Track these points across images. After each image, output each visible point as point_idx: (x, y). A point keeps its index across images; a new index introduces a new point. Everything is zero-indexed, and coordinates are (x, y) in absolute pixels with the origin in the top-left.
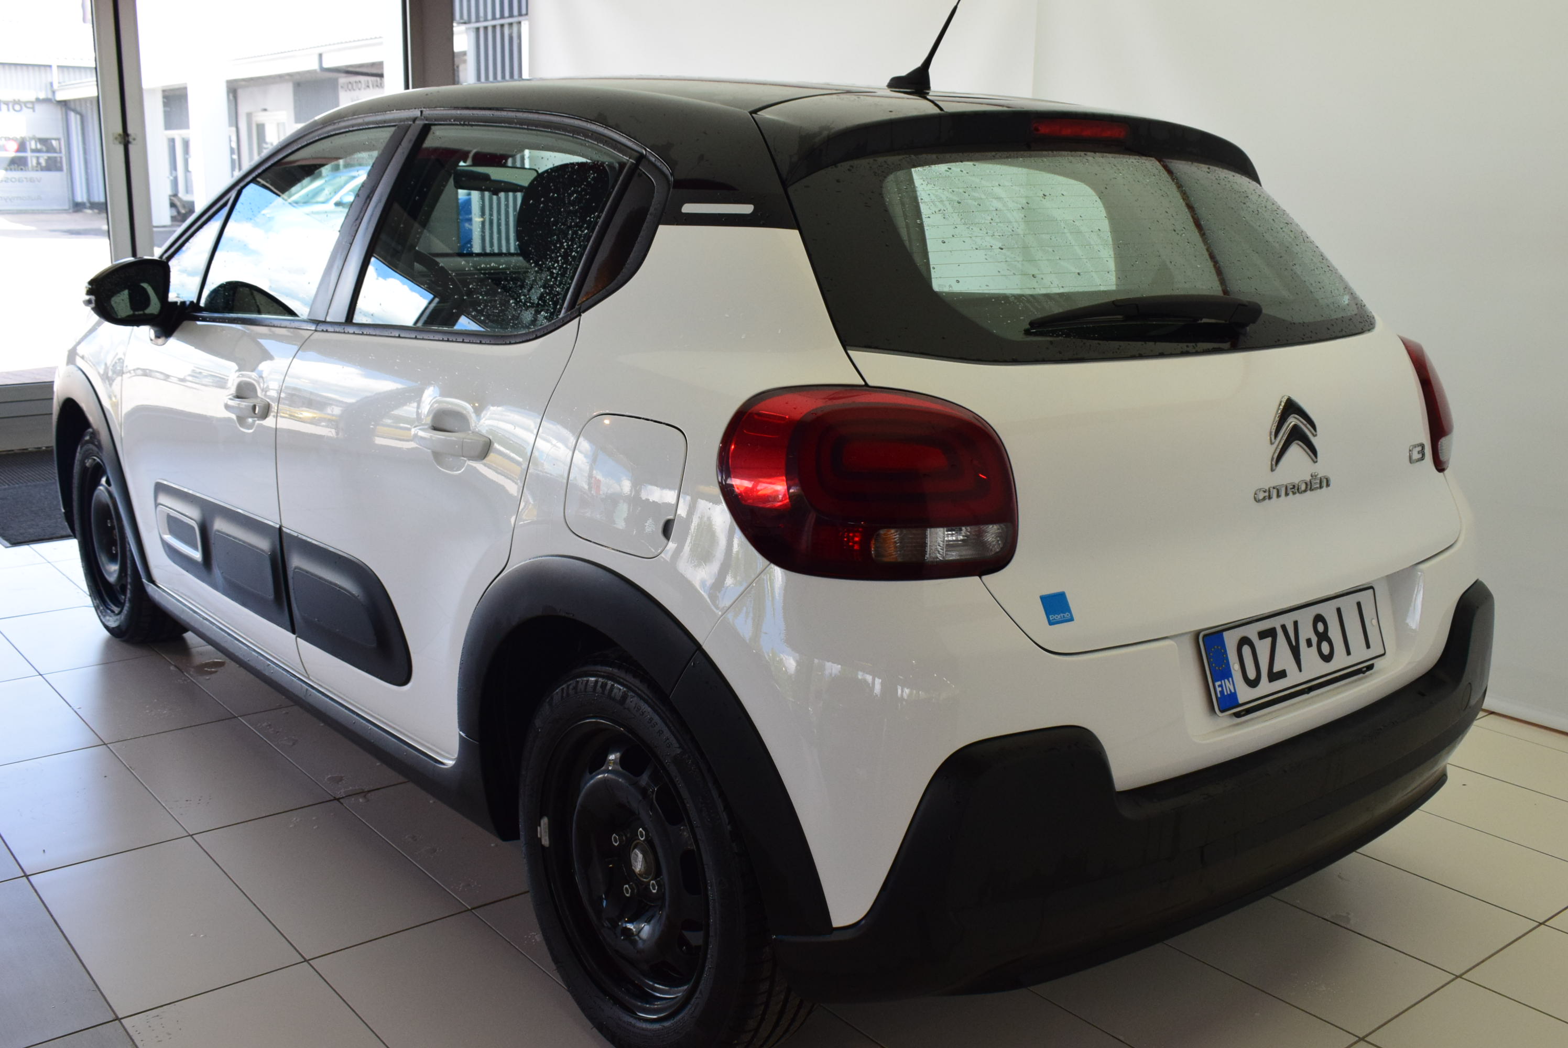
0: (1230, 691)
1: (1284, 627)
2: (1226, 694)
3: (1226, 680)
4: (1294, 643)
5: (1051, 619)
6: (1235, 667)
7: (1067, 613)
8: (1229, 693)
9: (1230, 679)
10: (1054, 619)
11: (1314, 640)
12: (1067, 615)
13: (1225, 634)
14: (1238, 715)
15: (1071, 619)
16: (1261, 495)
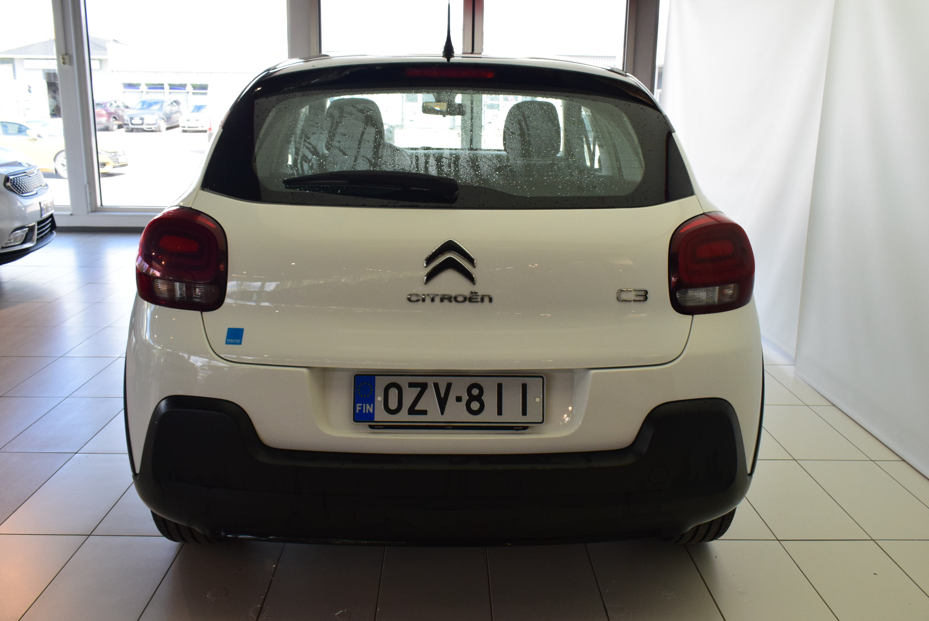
0: (369, 411)
1: (436, 386)
2: (364, 412)
3: (368, 405)
4: (442, 396)
5: (228, 341)
6: (379, 399)
7: (239, 340)
8: (367, 412)
9: (372, 405)
10: (230, 341)
11: (465, 398)
12: (238, 341)
13: (377, 377)
14: (372, 427)
15: (240, 343)
16: (414, 298)
